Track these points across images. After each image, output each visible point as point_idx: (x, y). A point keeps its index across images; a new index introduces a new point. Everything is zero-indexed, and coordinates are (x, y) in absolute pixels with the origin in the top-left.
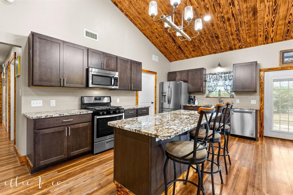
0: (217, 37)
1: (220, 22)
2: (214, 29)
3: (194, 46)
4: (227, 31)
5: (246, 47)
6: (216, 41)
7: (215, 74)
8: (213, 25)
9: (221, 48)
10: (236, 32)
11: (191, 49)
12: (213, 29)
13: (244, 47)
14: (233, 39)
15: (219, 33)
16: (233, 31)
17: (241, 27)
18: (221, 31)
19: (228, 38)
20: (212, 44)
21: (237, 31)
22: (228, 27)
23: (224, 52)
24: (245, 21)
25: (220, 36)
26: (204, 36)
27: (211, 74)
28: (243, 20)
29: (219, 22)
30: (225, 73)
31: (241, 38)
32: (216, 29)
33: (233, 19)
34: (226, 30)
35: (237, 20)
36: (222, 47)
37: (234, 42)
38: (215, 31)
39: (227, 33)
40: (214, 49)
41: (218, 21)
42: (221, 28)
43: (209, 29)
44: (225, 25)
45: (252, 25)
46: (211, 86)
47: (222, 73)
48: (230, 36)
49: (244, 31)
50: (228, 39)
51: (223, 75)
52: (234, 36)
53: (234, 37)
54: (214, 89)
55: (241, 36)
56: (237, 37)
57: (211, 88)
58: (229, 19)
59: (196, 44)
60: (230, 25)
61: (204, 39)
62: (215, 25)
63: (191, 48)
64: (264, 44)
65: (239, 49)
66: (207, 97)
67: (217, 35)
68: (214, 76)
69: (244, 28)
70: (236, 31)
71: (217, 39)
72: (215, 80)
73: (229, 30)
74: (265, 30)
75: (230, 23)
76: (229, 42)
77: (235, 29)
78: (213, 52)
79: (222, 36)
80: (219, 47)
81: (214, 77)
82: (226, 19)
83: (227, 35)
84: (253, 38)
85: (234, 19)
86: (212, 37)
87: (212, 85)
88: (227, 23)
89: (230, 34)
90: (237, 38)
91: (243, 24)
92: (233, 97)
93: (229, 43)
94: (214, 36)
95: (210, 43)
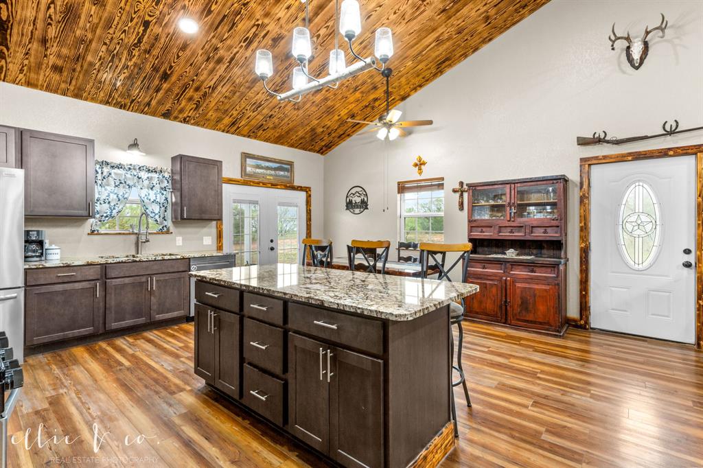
0: (165, 77)
1: (203, 53)
2: (178, 57)
3: (78, 58)
4: (195, 78)
5: (197, 124)
6: (156, 82)
7: (119, 166)
8: (184, 47)
9: (149, 104)
10: (207, 90)
11: (52, 60)
12: (178, 54)
13: (192, 121)
14: (190, 99)
15: (178, 70)
16: (205, 84)
17: (222, 87)
18: (186, 72)
19: (184, 91)
20: (139, 83)
21: (211, 90)
22: (206, 72)
23: (146, 114)
24: (237, 81)
25: (174, 78)
26: (137, 54)
27: (107, 164)
28: (235, 79)
29: (200, 52)
30: (149, 170)
31: (205, 105)
32: (182, 61)
33: (225, 66)
34: (196, 76)
35: (229, 72)
36: (154, 103)
37: (186, 105)
38: (174, 63)
39: (193, 80)
40: (129, 96)
41: (202, 49)
42: (191, 65)
43: (166, 49)
44: (203, 66)
45: (238, 94)
46: (107, 201)
47: (140, 168)
48: (192, 90)
49: (220, 96)
50: (182, 94)
51: (144, 175)
52: (197, 93)
53: (197, 96)
54: (117, 209)
55: (207, 101)
56: (200, 98)
57: (107, 206)
58: (220, 61)
59: (89, 58)
60: (212, 71)
61: (131, 60)
62: (188, 52)
63: (59, 56)
64: (223, 131)
65: (181, 122)
66: (92, 232)
67: (171, 73)
68: (116, 171)
69: (224, 90)
70: (210, 87)
71: (161, 80)
72: (121, 183)
73: (202, 78)
74: (243, 111)
75: (214, 68)
76: (178, 99)
77: (212, 83)
78: (120, 102)
79: (179, 80)
80: (147, 99)
81: (115, 174)
82: (216, 57)
83: (189, 84)
84: (219, 115)
85: (228, 66)
86: (155, 69)
87: (109, 196)
88: (211, 66)
89: (195, 86)
90: (198, 101)
91: (231, 84)
92: (168, 232)
93: (176, 102)
94: (162, 69)
95: (133, 79)
